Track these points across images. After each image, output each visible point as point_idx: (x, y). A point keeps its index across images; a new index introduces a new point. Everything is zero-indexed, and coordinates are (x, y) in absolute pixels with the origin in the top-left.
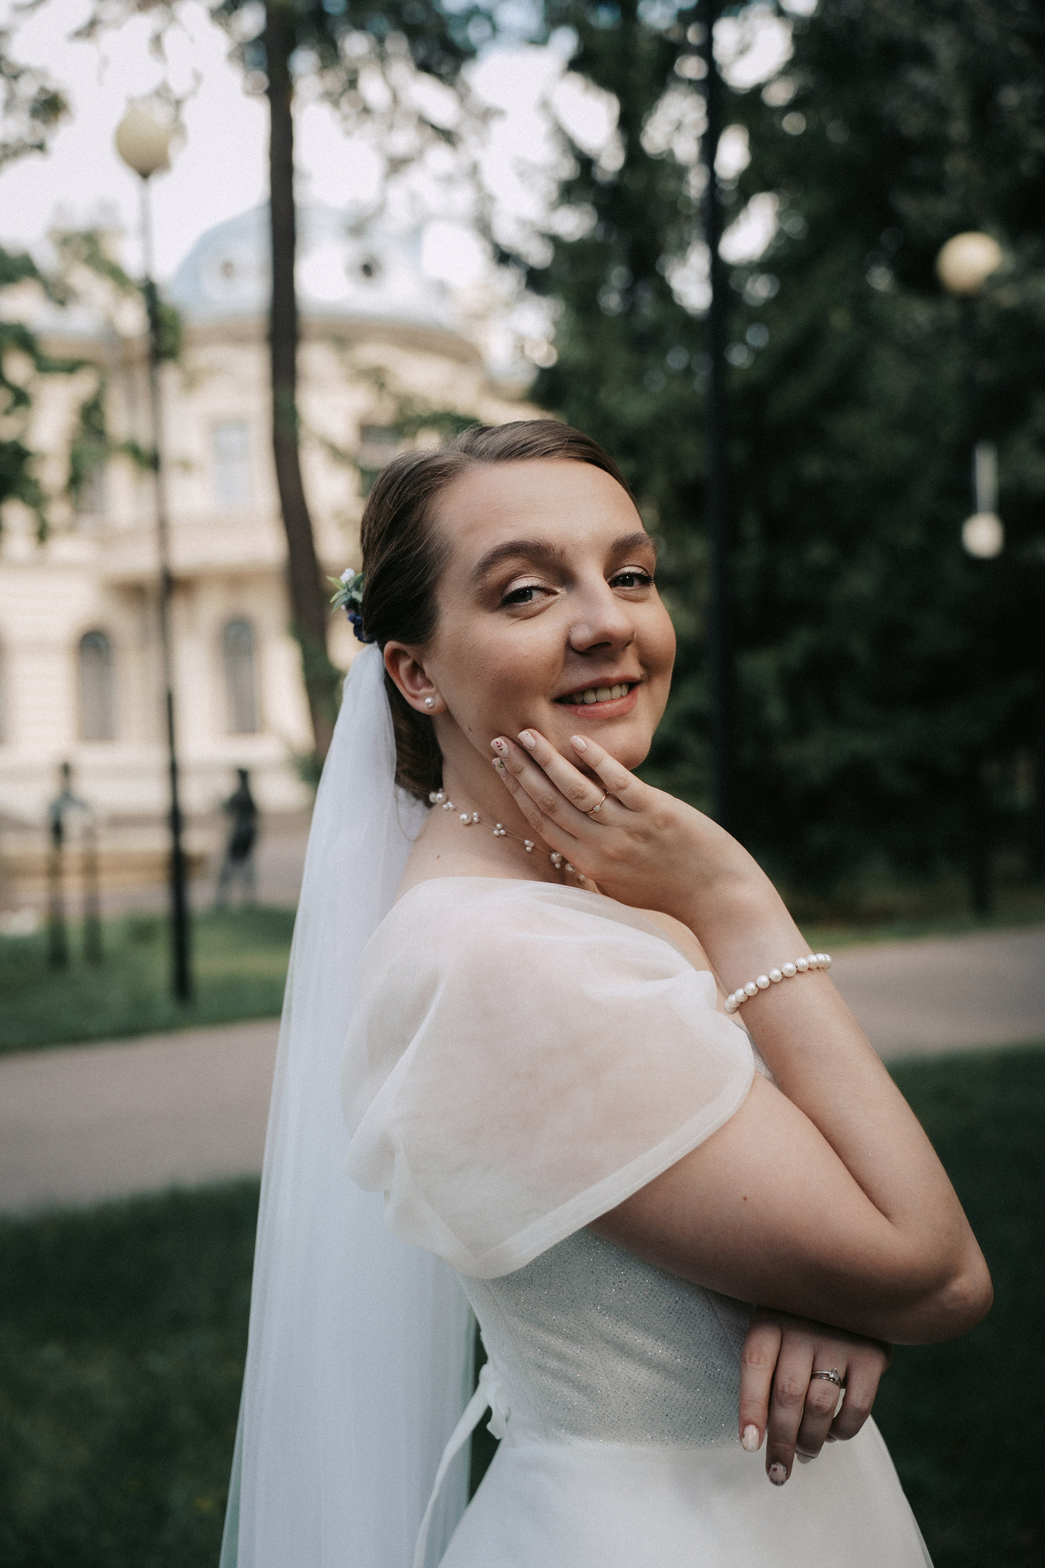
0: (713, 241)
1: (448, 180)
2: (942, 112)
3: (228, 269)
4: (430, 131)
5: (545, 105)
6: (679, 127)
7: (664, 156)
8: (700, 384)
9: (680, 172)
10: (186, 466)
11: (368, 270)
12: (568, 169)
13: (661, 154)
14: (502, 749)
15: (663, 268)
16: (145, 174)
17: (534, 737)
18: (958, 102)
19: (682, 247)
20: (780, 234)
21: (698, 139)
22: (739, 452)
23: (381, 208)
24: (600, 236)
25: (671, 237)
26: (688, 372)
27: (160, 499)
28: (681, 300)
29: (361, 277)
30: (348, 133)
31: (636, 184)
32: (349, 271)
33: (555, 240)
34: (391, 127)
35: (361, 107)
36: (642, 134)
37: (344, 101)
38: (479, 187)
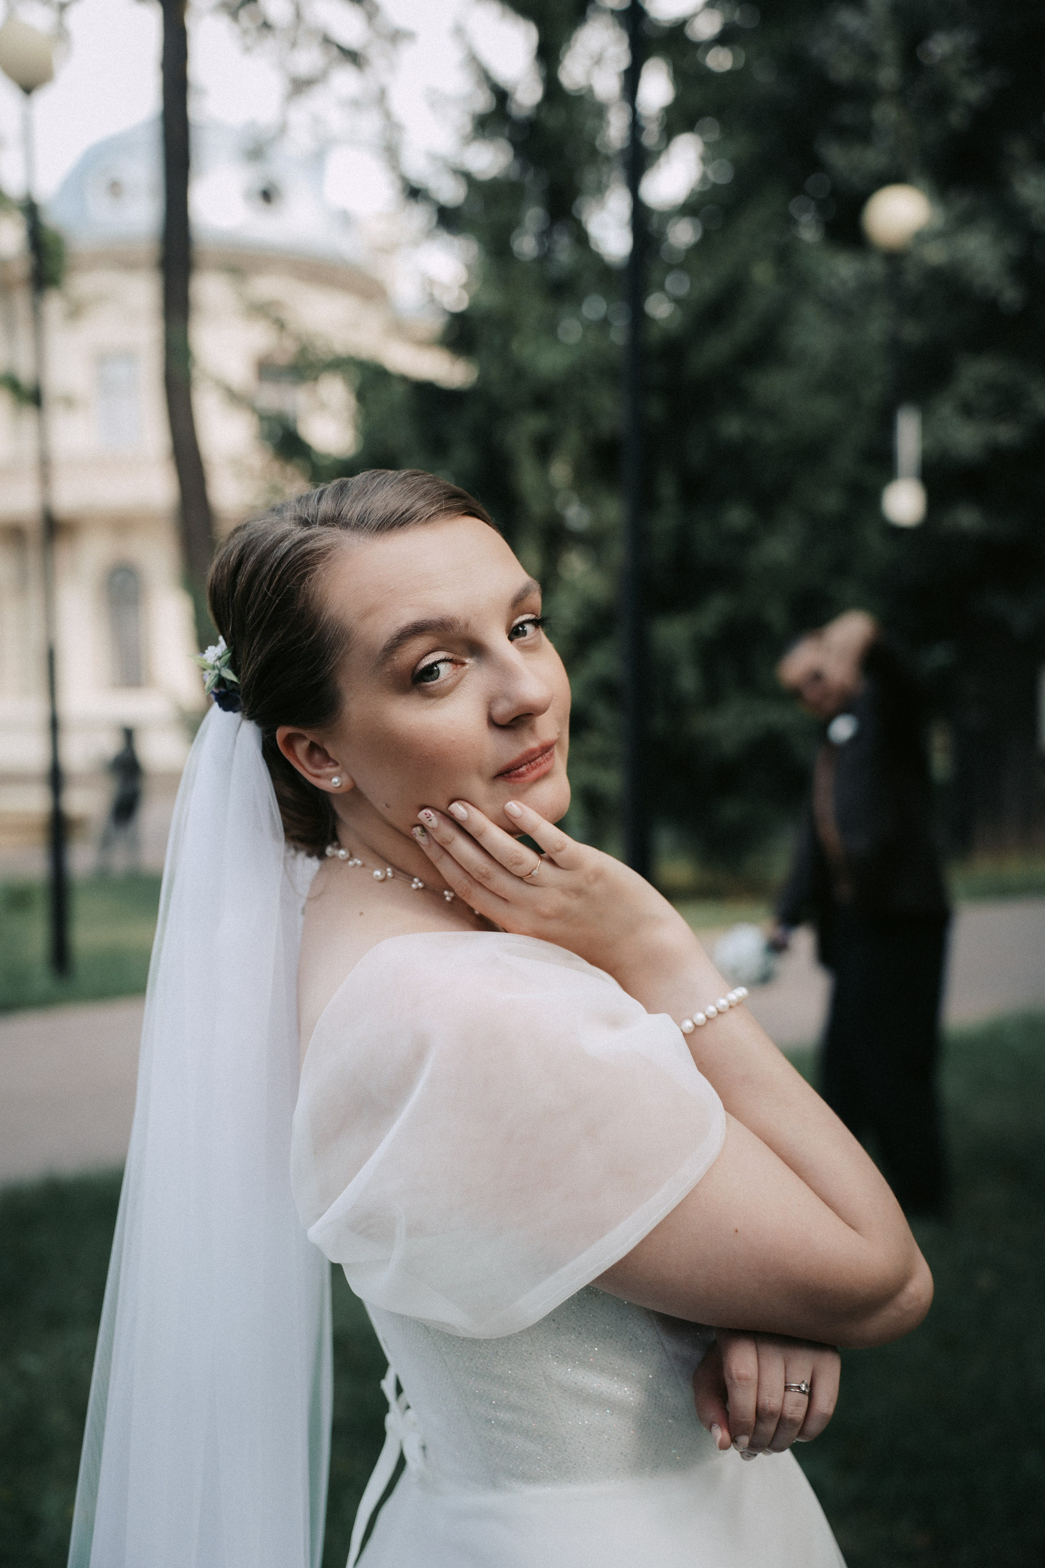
0: (634, 184)
1: (355, 104)
2: (872, 58)
3: (115, 188)
4: (335, 52)
5: (459, 31)
6: (598, 61)
7: (583, 92)
8: (618, 335)
9: (600, 111)
10: (69, 402)
11: (267, 196)
12: (483, 102)
13: (580, 90)
14: (431, 820)
15: (580, 213)
16: (28, 89)
17: (465, 808)
18: (889, 47)
19: (600, 190)
20: (704, 178)
21: (619, 74)
22: (656, 409)
23: (283, 129)
24: (514, 175)
25: (589, 177)
26: (604, 324)
27: (42, 435)
28: (598, 246)
29: (260, 202)
30: (247, 50)
31: (554, 120)
32: (247, 196)
33: (467, 177)
34: (294, 45)
35: (261, 22)
36: (560, 68)
37: (243, 14)
38: (388, 115)
